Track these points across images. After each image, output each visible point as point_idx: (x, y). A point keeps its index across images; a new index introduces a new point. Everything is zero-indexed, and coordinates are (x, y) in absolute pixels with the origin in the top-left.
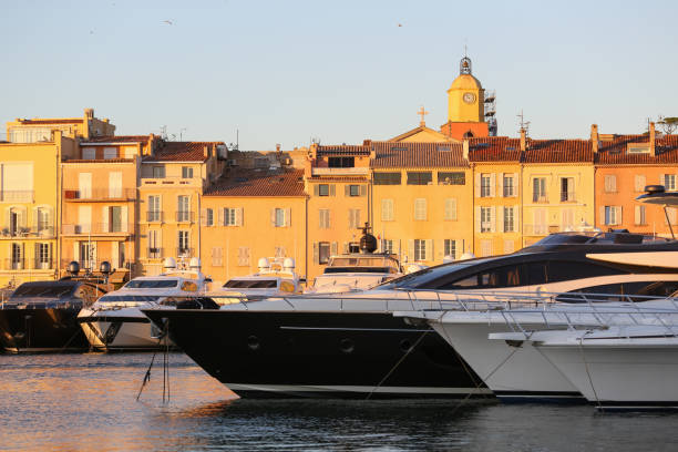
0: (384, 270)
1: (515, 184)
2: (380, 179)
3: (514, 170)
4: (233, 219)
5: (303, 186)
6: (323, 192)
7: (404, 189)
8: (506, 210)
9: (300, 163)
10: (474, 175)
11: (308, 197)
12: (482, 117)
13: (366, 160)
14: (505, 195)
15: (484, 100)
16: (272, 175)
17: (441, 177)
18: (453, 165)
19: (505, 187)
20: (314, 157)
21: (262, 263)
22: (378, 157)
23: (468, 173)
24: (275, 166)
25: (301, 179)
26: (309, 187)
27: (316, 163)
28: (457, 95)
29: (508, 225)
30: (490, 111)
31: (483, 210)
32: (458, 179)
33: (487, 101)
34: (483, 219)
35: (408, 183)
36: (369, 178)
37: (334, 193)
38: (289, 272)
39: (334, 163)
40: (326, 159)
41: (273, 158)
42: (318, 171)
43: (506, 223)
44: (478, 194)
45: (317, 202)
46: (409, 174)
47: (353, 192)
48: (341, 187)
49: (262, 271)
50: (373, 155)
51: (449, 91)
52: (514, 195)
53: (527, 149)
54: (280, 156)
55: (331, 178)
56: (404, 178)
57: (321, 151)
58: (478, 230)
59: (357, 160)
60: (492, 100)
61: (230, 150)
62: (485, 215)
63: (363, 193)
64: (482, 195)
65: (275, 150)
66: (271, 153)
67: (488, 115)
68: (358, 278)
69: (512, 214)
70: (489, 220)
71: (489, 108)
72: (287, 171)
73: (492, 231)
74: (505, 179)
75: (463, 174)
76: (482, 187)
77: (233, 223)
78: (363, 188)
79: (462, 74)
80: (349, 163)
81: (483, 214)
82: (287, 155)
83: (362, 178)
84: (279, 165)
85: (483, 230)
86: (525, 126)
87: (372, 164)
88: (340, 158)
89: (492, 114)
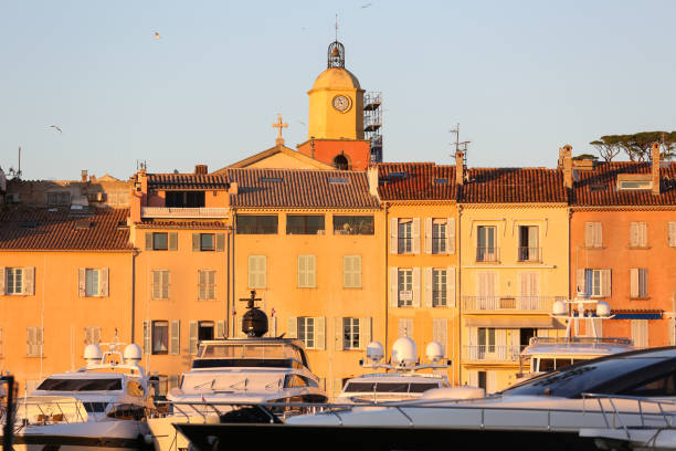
0: (285, 363)
1: (450, 234)
2: (246, 225)
3: (447, 212)
4: (19, 284)
5: (126, 235)
6: (159, 244)
7: (282, 240)
8: (435, 273)
9: (119, 199)
10: (387, 220)
11: (137, 251)
12: (360, 131)
13: (224, 196)
14: (435, 250)
15: (365, 106)
16: (76, 217)
17: (339, 222)
18: (357, 205)
19: (435, 238)
20: (144, 190)
21: (90, 352)
22: (240, 191)
23: (379, 217)
24: (79, 204)
25: (123, 223)
26: (136, 236)
27: (147, 201)
28: (323, 98)
29: (438, 297)
30: (372, 123)
31: (400, 274)
32: (364, 226)
33: (369, 108)
34: (401, 288)
35: (289, 230)
36: (230, 223)
37: (175, 246)
38: (131, 365)
39: (173, 201)
40: (162, 194)
41: (76, 192)
42: (151, 212)
43: (435, 293)
44: (393, 250)
45: (151, 260)
46: (290, 218)
47: (204, 245)
48: (186, 237)
49: (91, 365)
50: (234, 188)
51: (309, 93)
52: (448, 251)
53: (465, 182)
54: (89, 188)
55: (170, 223)
56: (282, 224)
57: (155, 182)
58: (393, 303)
59: (209, 195)
60: (375, 107)
61: (9, 178)
62: (403, 280)
63: (221, 246)
64: (400, 250)
65: (80, 179)
66: (74, 184)
67: (369, 129)
68: (247, 375)
69: (444, 280)
70: (409, 287)
71: (370, 118)
72: (98, 211)
73: (415, 304)
74: (435, 226)
75: (371, 219)
76: (400, 238)
77: (19, 290)
78: (221, 238)
79: (329, 66)
80: (197, 200)
81: (401, 280)
82: (99, 187)
83: (218, 224)
84: (86, 203)
85: (400, 303)
86: (461, 148)
87: (233, 202)
88: (184, 192)
89: (376, 127)
